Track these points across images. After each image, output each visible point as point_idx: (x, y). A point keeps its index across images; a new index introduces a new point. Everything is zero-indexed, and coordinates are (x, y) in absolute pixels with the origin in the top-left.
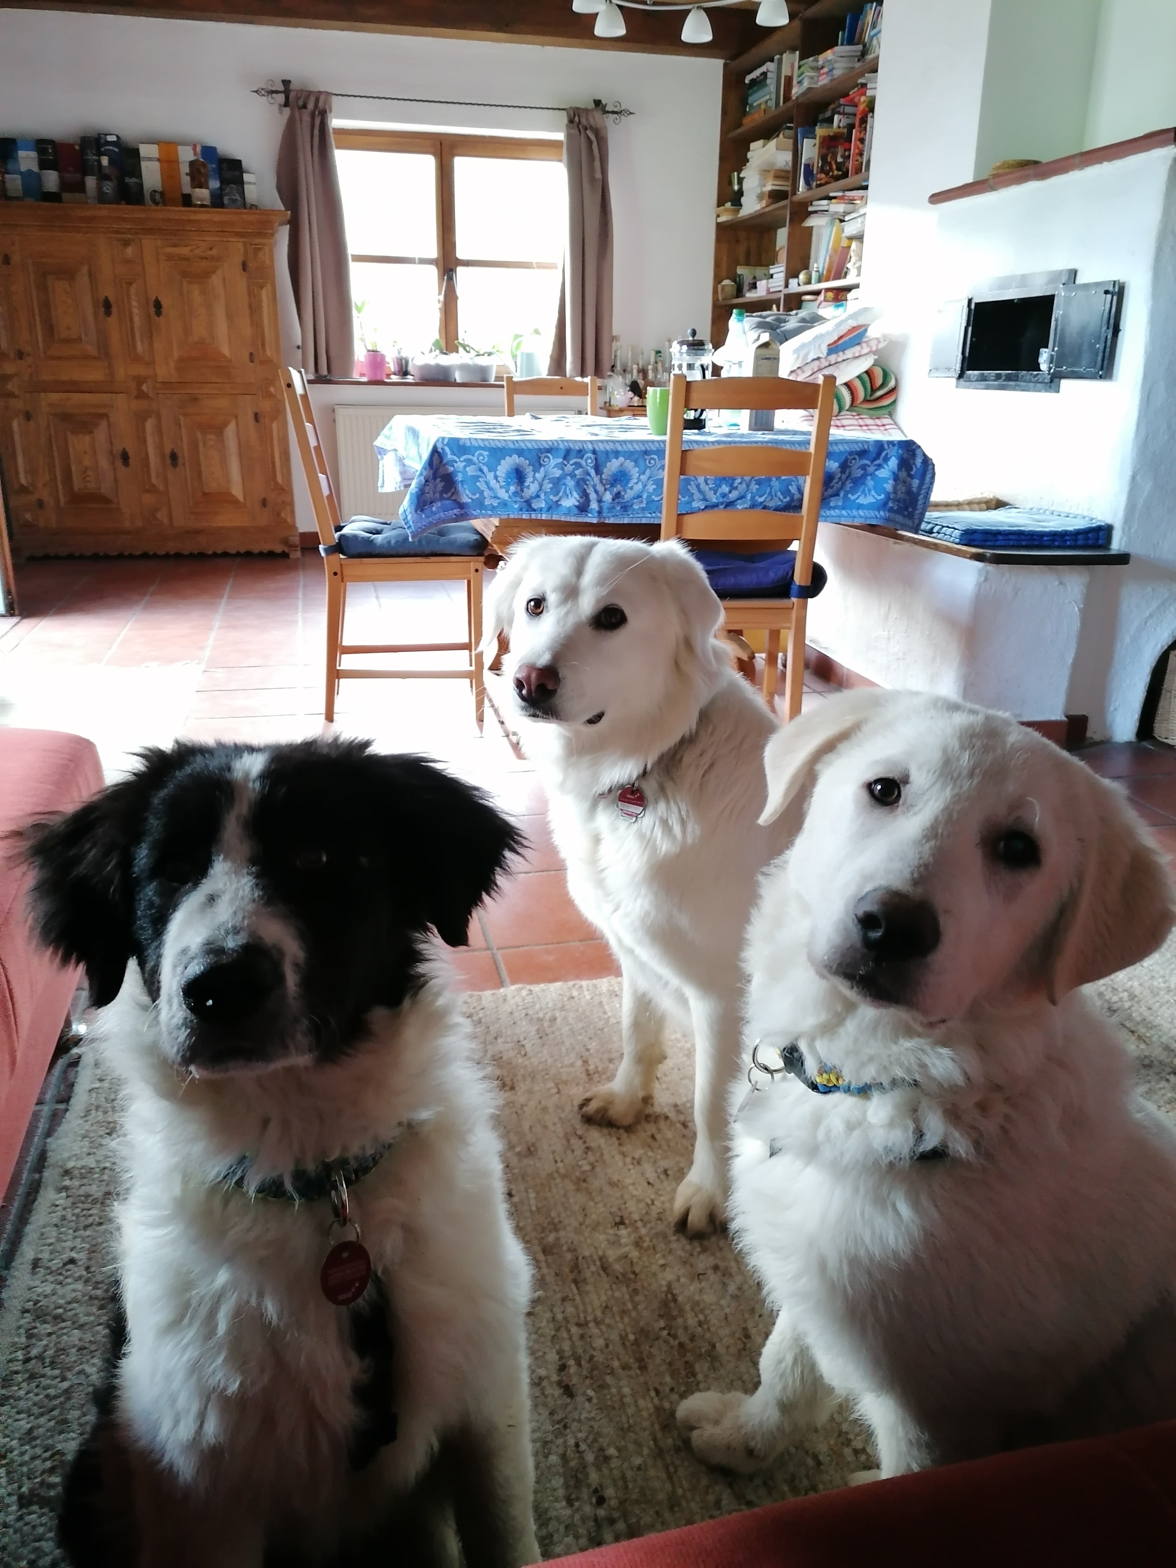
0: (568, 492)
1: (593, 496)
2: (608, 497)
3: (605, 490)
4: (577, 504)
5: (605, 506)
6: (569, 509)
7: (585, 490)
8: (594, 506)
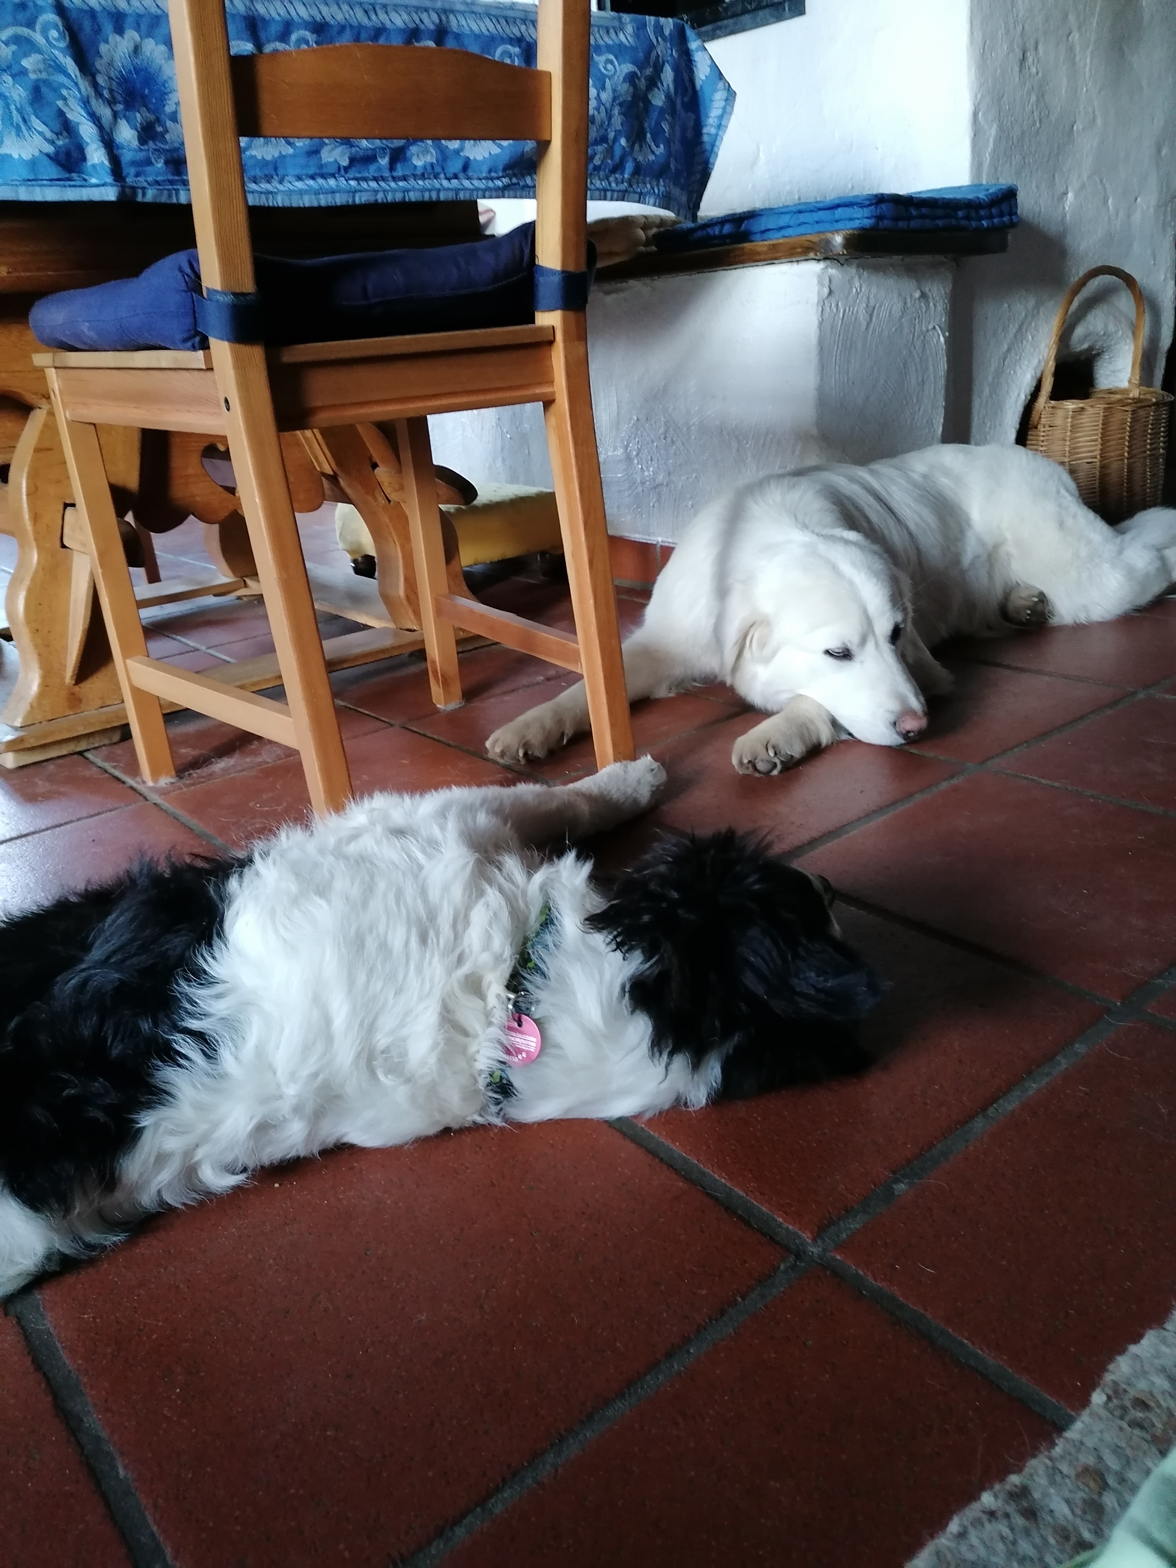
0: (17, 117)
1: (87, 131)
2: (126, 134)
3: (115, 115)
4: (50, 149)
5: (126, 156)
6: (33, 164)
7: (61, 114)
8: (96, 155)
